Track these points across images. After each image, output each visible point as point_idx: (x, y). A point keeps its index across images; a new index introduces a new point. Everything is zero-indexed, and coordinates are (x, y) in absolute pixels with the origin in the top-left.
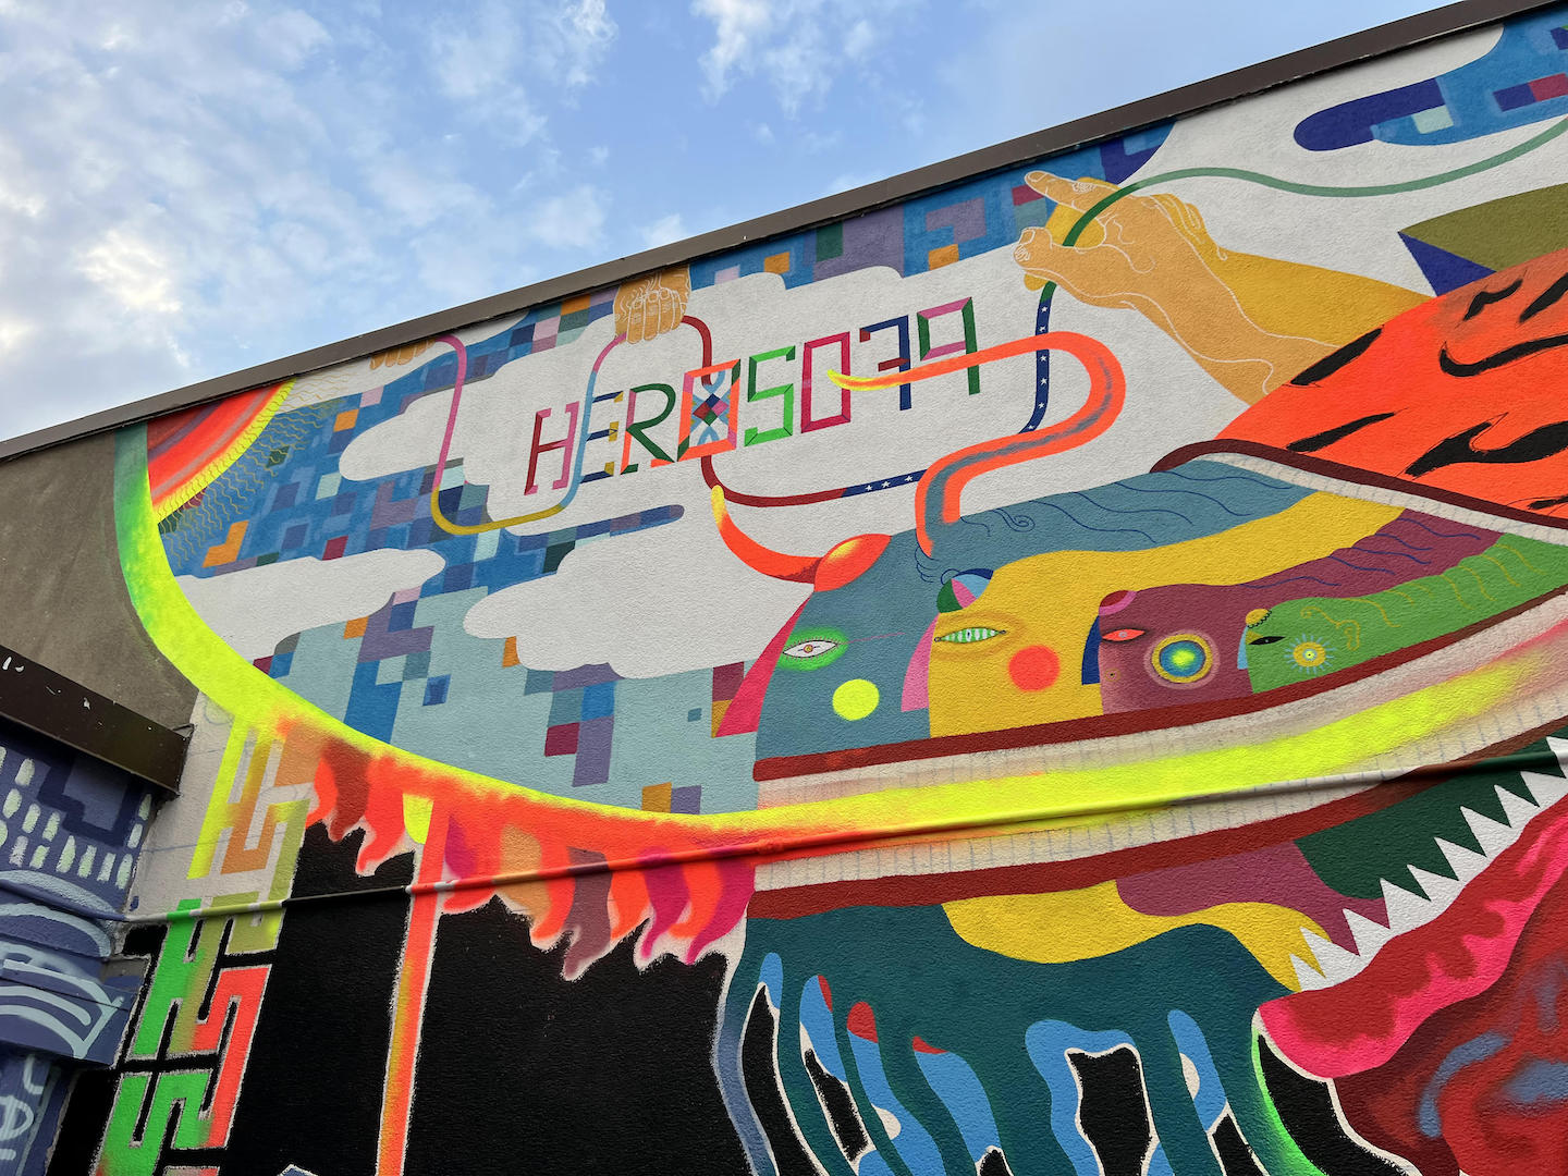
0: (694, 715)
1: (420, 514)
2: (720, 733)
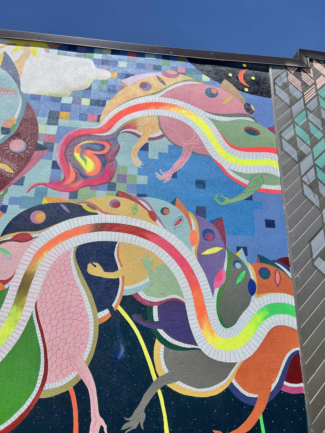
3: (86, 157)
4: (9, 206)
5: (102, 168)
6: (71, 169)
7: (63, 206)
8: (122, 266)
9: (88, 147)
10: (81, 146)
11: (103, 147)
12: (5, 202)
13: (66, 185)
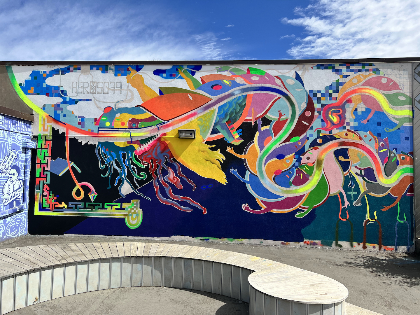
0: (93, 123)
1: (58, 93)
2: (95, 125)
3: (333, 116)
4: (309, 138)
5: (340, 120)
6: (329, 122)
7: (327, 136)
8: (350, 157)
9: (334, 112)
10: (331, 112)
11: (339, 111)
12: (308, 136)
13: (328, 128)
